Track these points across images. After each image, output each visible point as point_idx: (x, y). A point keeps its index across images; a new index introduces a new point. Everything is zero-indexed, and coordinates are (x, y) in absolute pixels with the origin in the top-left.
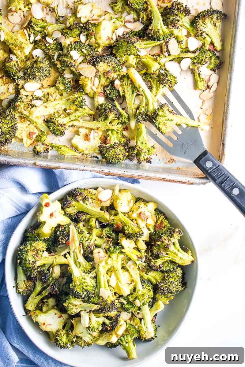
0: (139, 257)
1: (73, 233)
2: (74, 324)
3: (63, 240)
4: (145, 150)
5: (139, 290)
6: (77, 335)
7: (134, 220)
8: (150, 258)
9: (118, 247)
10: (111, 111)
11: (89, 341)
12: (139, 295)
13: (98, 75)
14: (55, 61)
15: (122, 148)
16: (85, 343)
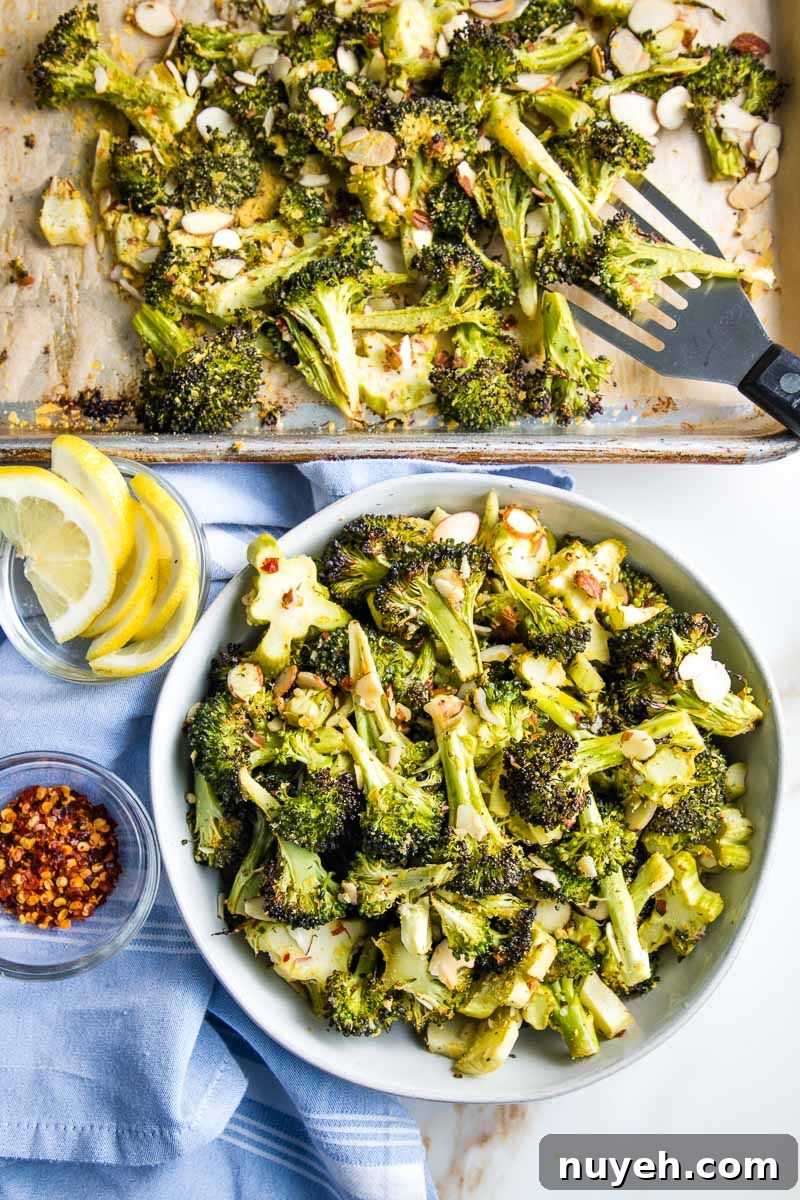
0: (581, 719)
1: (361, 649)
2: (384, 952)
3: (330, 675)
4: (576, 374)
5: (590, 825)
6: (396, 988)
7: (556, 600)
8: (619, 719)
9: (508, 684)
10: (456, 261)
11: (437, 1005)
12: (592, 840)
13: (404, 155)
14: (268, 135)
15: (504, 377)
16: (427, 1014)
